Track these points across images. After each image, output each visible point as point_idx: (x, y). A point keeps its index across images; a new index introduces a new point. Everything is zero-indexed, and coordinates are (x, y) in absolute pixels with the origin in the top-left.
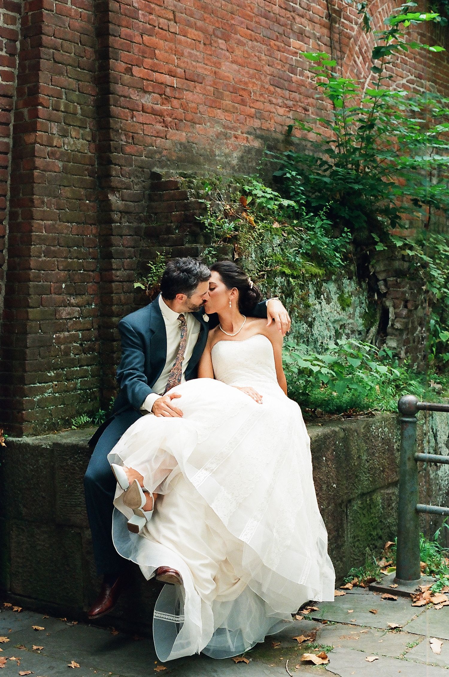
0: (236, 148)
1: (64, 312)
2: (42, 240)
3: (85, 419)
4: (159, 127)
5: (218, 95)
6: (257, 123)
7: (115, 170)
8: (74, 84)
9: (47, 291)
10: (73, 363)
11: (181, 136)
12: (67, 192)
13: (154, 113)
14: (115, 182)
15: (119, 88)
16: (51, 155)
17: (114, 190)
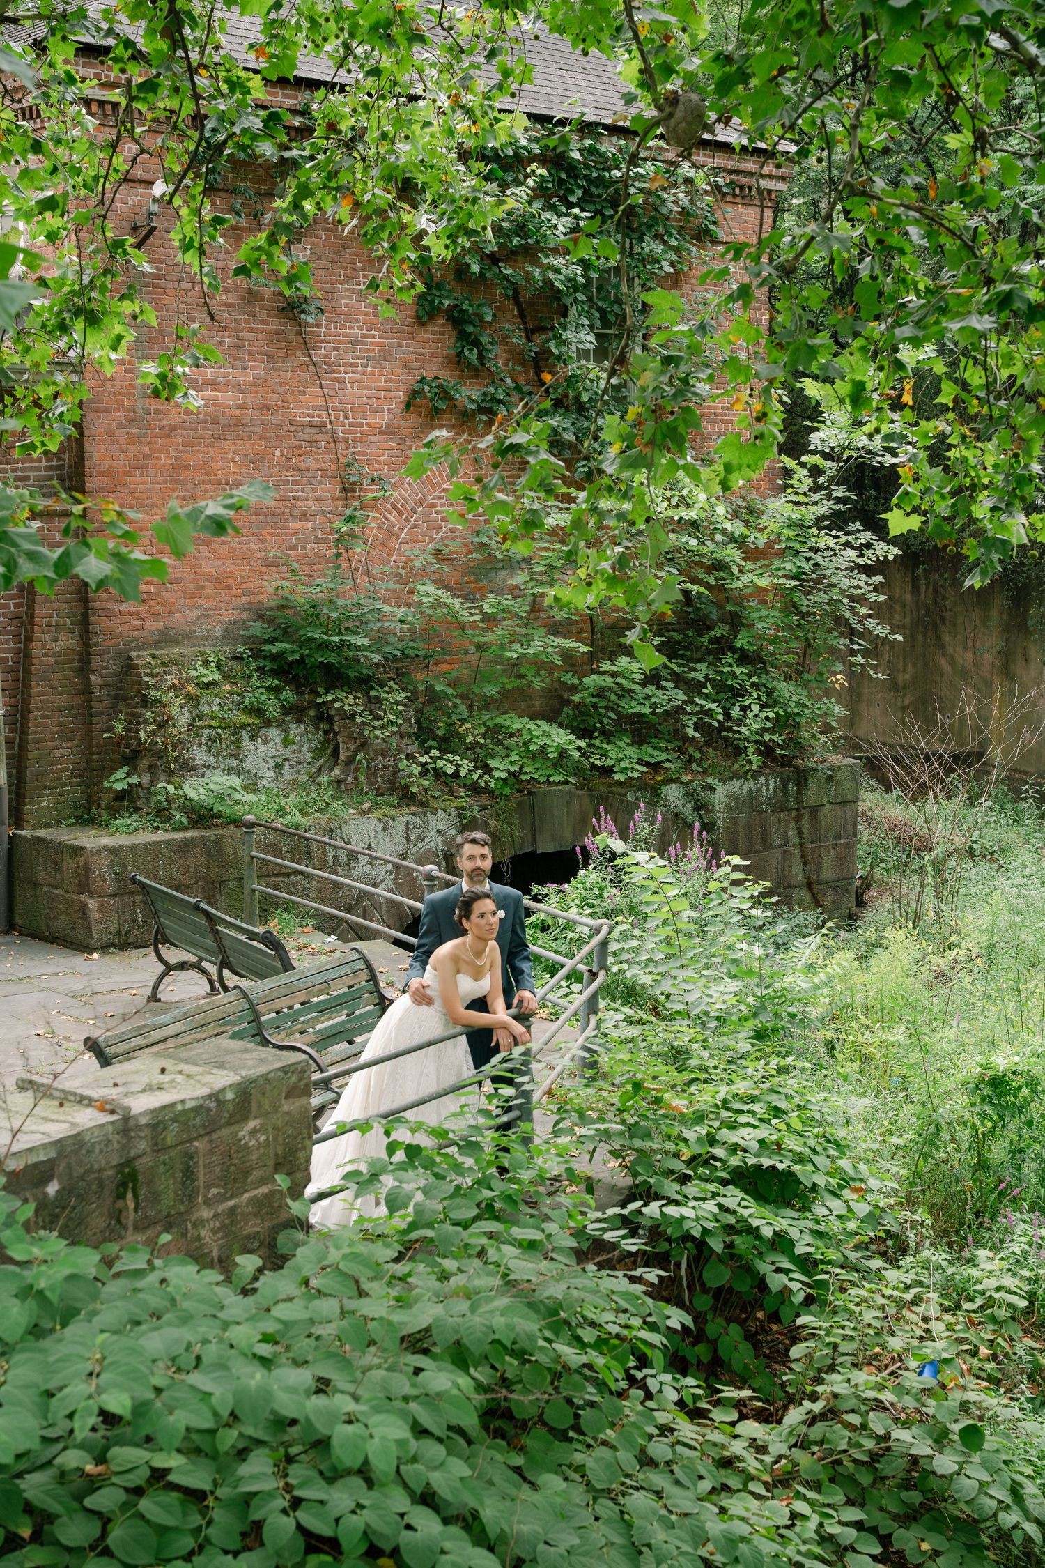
0: (219, 623)
1: (57, 753)
2: (38, 709)
3: (71, 821)
4: (137, 623)
5: (199, 587)
6: (246, 599)
7: (93, 659)
8: (64, 606)
9: (43, 740)
10: (64, 785)
11: (161, 625)
12: (59, 676)
13: (131, 614)
14: (94, 667)
15: (97, 604)
16: (46, 655)
17: (93, 672)
